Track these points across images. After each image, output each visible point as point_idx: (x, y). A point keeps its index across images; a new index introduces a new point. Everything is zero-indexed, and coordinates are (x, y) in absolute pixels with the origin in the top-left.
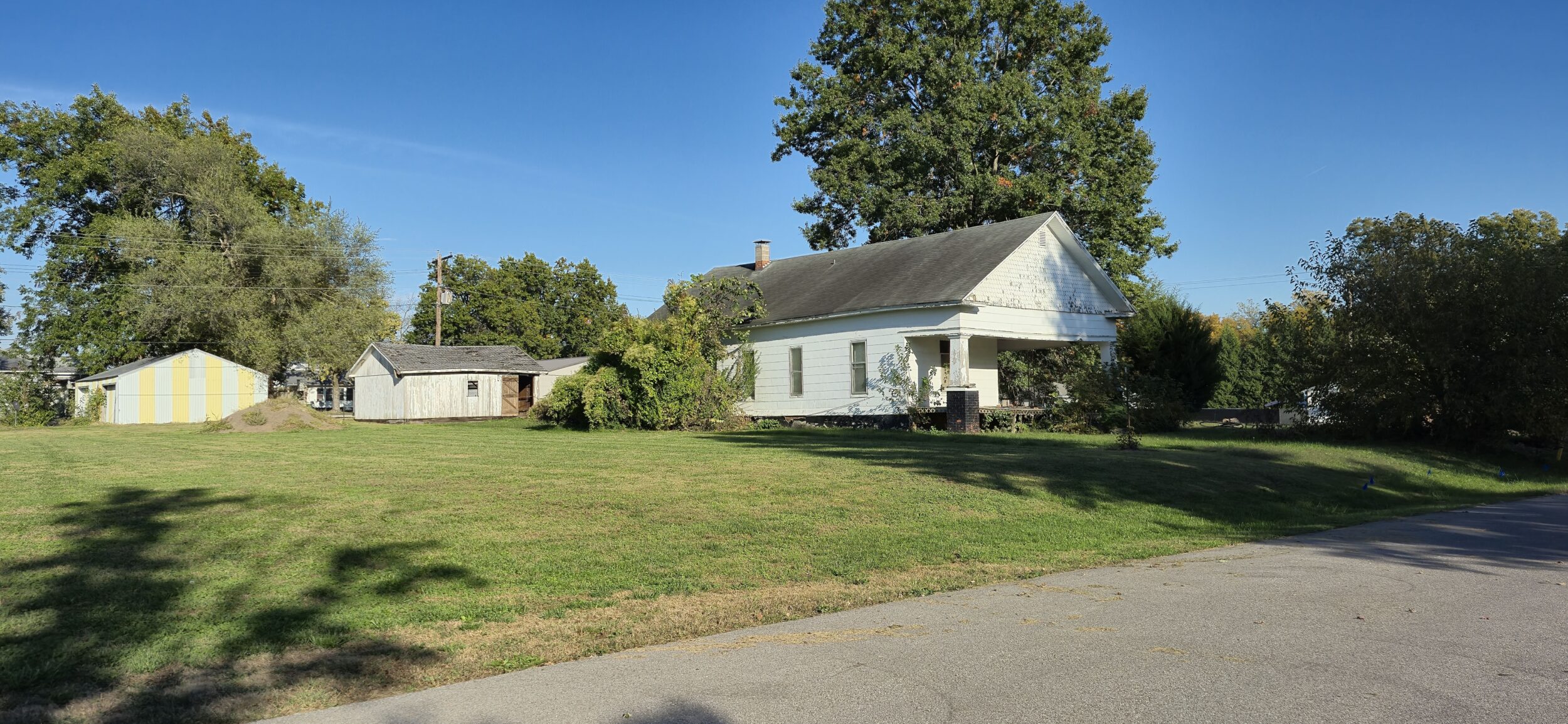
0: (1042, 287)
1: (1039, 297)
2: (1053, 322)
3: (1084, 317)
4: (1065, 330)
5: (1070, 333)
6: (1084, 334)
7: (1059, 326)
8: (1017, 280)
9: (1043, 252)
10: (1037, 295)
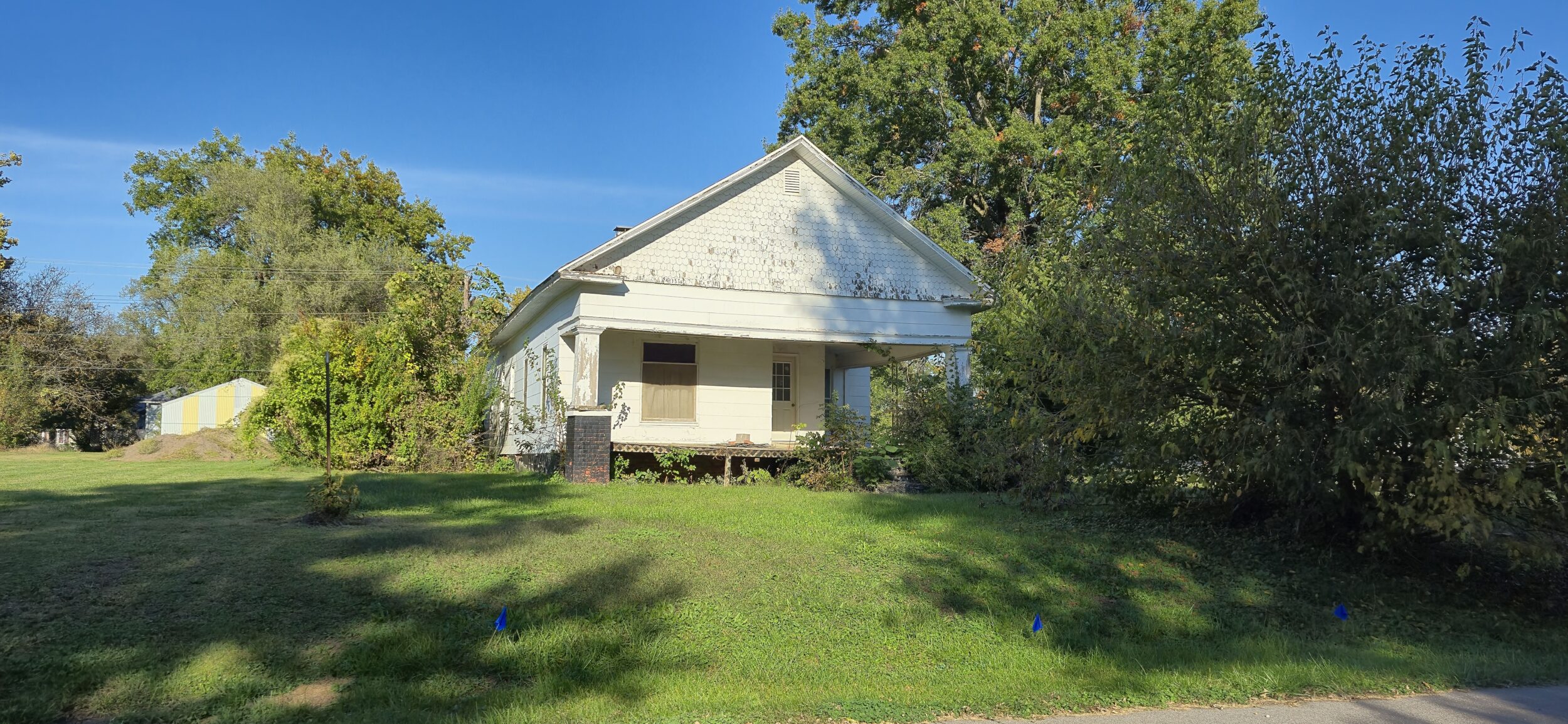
0: (787, 257)
1: (779, 272)
2: (814, 311)
3: (894, 306)
4: (842, 324)
5: (855, 328)
6: (892, 331)
7: (826, 317)
8: (726, 245)
9: (795, 202)
10: (777, 268)
